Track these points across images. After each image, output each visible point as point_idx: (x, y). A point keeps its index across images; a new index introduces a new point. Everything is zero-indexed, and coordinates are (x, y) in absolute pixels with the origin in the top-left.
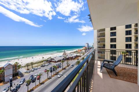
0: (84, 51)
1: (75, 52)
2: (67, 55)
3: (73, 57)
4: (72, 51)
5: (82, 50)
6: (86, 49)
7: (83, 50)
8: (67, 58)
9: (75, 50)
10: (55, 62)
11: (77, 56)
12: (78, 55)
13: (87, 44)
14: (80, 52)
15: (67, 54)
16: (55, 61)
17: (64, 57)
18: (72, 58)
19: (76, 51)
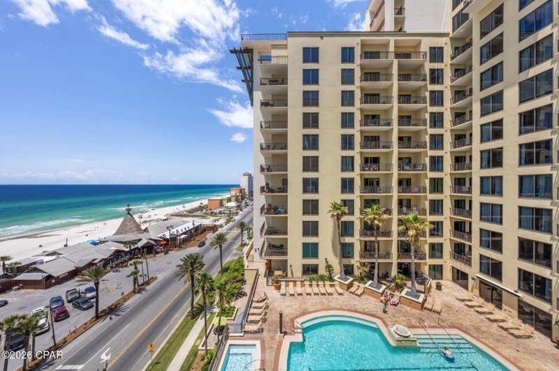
0: (233, 204)
1: (191, 213)
2: (146, 230)
3: (174, 239)
4: (179, 208)
5: (224, 202)
6: (243, 198)
7: (229, 200)
8: (140, 245)
9: (196, 204)
10: (49, 281)
11: (196, 229)
12: (207, 222)
13: (246, 178)
14: (218, 211)
15: (143, 227)
16: (49, 277)
17: (125, 243)
18: (170, 244)
19: (201, 208)
